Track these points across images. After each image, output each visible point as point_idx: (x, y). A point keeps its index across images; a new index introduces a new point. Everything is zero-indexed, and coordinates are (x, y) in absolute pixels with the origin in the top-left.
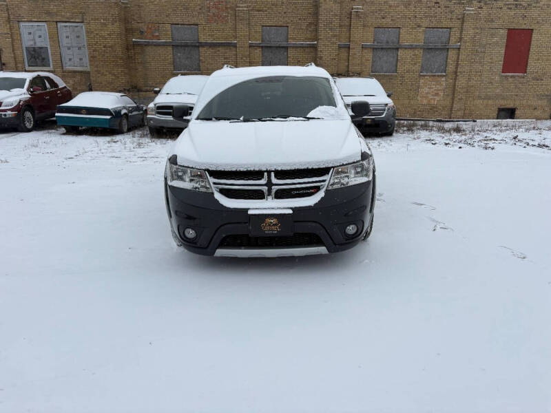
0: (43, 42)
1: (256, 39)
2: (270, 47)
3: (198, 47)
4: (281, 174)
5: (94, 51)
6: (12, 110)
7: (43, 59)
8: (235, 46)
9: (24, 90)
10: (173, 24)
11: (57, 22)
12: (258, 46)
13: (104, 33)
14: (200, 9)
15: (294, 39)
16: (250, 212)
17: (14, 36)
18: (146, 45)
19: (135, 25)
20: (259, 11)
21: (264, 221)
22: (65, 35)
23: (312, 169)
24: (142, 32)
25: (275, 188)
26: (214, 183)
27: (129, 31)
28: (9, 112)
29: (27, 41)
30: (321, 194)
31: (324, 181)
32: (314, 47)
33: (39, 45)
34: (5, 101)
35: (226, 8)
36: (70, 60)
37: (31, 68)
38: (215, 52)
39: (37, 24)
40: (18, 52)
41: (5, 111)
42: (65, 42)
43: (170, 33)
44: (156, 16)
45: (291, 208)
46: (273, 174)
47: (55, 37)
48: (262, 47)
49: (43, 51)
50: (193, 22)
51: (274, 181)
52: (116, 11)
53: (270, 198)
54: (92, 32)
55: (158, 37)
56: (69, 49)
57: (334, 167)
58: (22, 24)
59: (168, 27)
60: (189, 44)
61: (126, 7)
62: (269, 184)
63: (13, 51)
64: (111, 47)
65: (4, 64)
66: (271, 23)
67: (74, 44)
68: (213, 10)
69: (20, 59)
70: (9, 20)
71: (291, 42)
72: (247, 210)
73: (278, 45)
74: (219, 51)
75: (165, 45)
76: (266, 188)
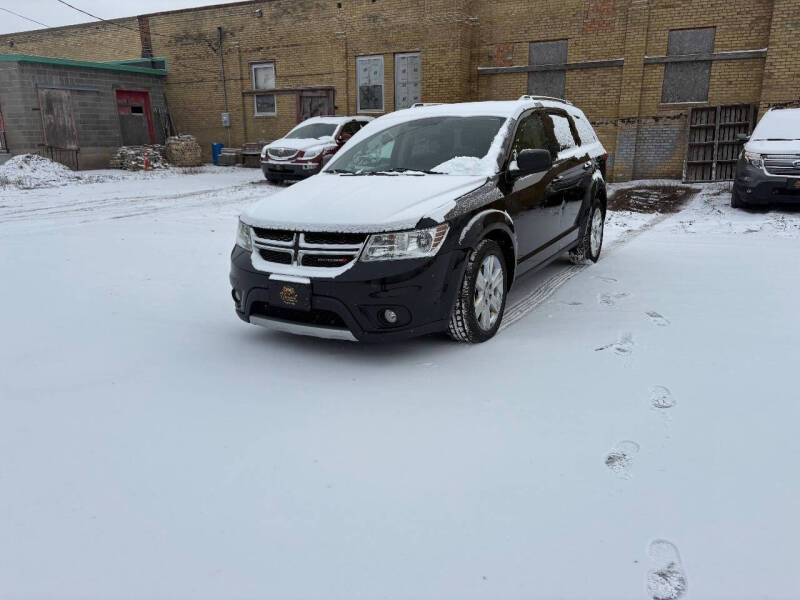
0: (378, 80)
1: (657, 52)
2: (680, 62)
3: (564, 71)
4: (312, 237)
5: (428, 86)
6: (313, 161)
7: (376, 100)
8: (620, 65)
9: (332, 138)
10: (532, 42)
11: (394, 54)
12: (658, 63)
13: (442, 64)
14: (574, 15)
15: (722, 46)
16: (272, 277)
17: (349, 74)
18: (493, 74)
19: (484, 49)
20: (666, 7)
21: (281, 290)
22: (402, 69)
23: (342, 233)
24: (490, 57)
25: (301, 253)
26: (256, 242)
27: (474, 58)
28: (310, 164)
29: (362, 81)
30: (350, 265)
31: (357, 250)
32: (762, 57)
33: (373, 83)
34: (309, 151)
35: (614, 9)
36: (404, 99)
37: (363, 111)
38: (589, 78)
39: (373, 58)
40: (351, 93)
41: (306, 161)
42: (400, 77)
43: (527, 54)
44: (512, 33)
45: (310, 278)
46: (302, 236)
47: (390, 73)
48: (666, 64)
49: (376, 90)
50: (560, 36)
51: (302, 243)
52: (459, 33)
53: (295, 263)
54: (428, 63)
55: (511, 63)
56: (404, 85)
57: (371, 234)
58: (359, 59)
59: (526, 46)
60: (552, 68)
61: (474, 26)
62: (296, 247)
63: (347, 92)
64: (447, 80)
65: (336, 108)
66: (685, 25)
67: (410, 80)
68: (593, 15)
69: (352, 100)
70: (346, 57)
71: (718, 51)
72: (268, 274)
73: (694, 59)
74: (595, 75)
75: (518, 72)
76: (293, 251)
